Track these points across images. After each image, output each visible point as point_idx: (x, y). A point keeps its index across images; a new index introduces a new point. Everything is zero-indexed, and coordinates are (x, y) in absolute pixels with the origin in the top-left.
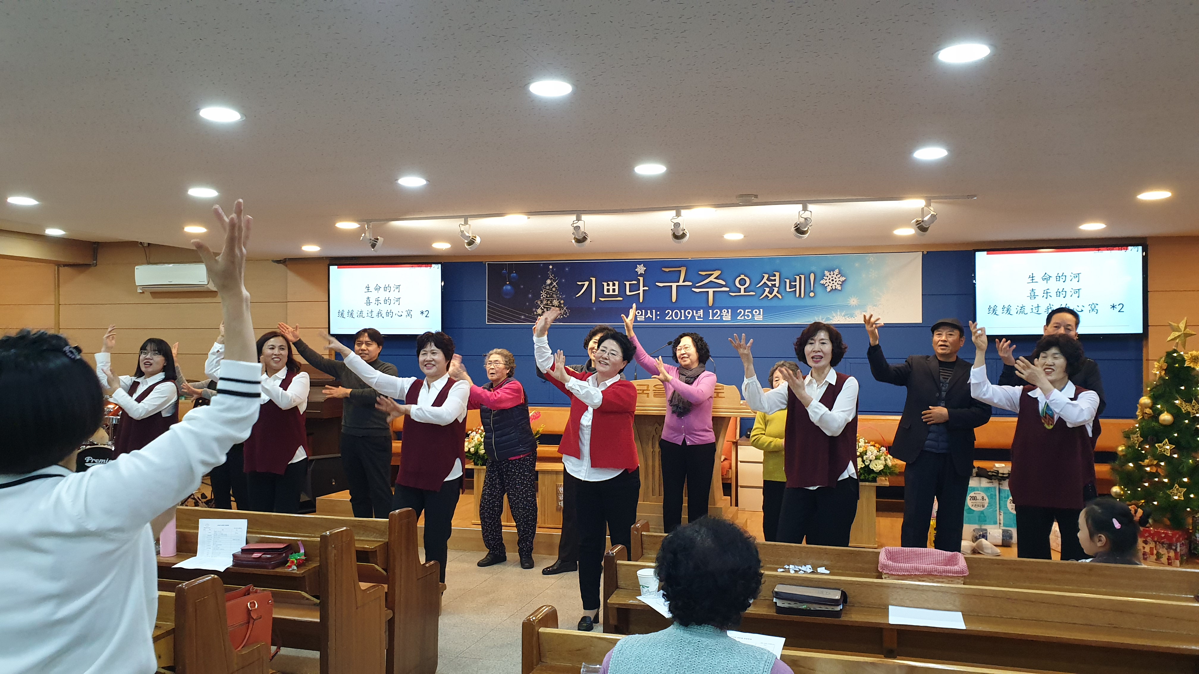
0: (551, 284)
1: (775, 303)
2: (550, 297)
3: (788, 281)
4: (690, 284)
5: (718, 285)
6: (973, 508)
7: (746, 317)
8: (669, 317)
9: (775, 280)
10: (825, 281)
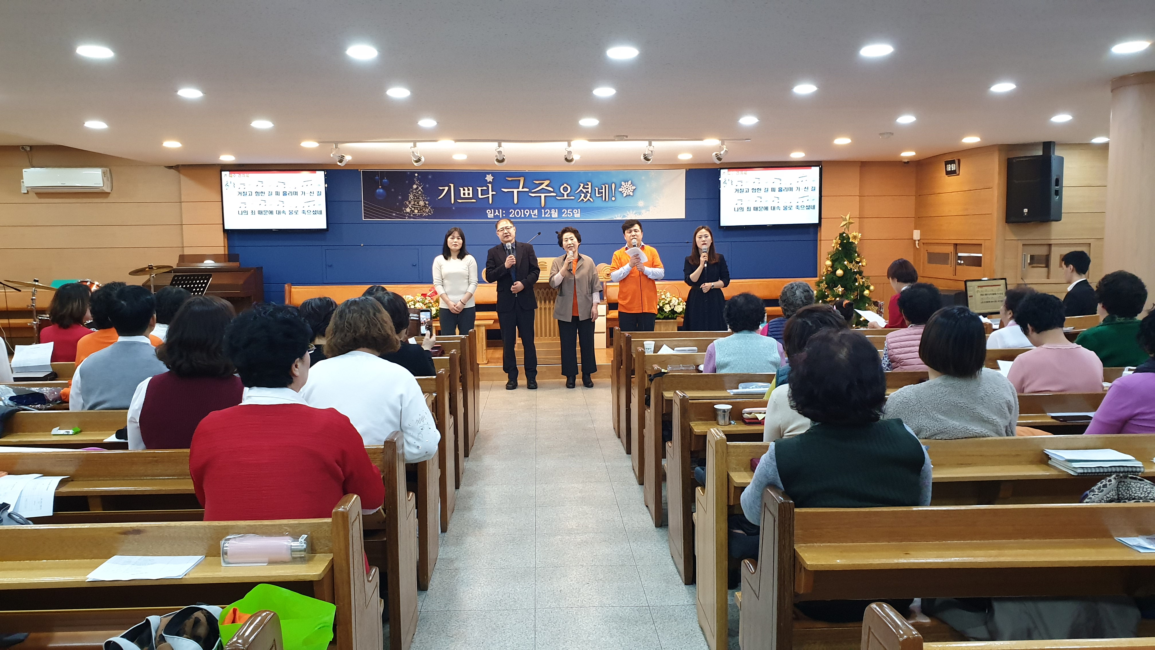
0: (417, 188)
1: (589, 205)
2: (417, 199)
3: (597, 189)
4: (527, 190)
5: (548, 191)
9: (588, 188)
10: (622, 189)
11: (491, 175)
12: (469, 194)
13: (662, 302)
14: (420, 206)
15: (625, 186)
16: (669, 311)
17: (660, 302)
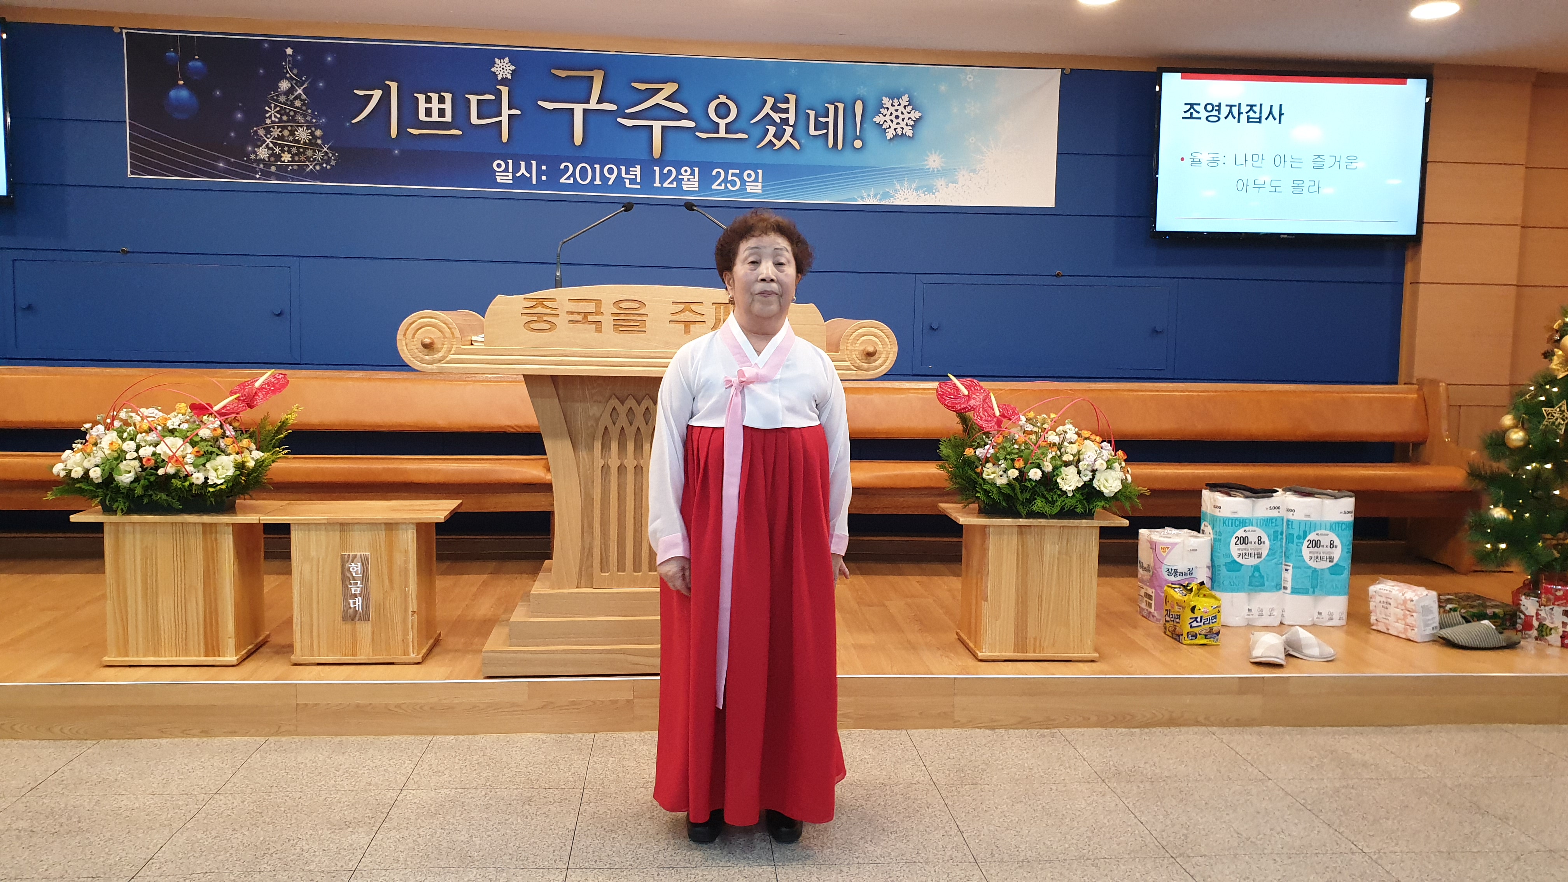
0: (291, 90)
1: (787, 158)
2: (288, 121)
3: (812, 114)
4: (614, 107)
5: (672, 115)
6: (1239, 560)
7: (729, 185)
8: (568, 178)
9: (786, 111)
10: (883, 119)
11: (507, 60)
12: (442, 113)
13: (1050, 456)
14: (298, 142)
15: (892, 109)
16: (1078, 489)
17: (1045, 454)
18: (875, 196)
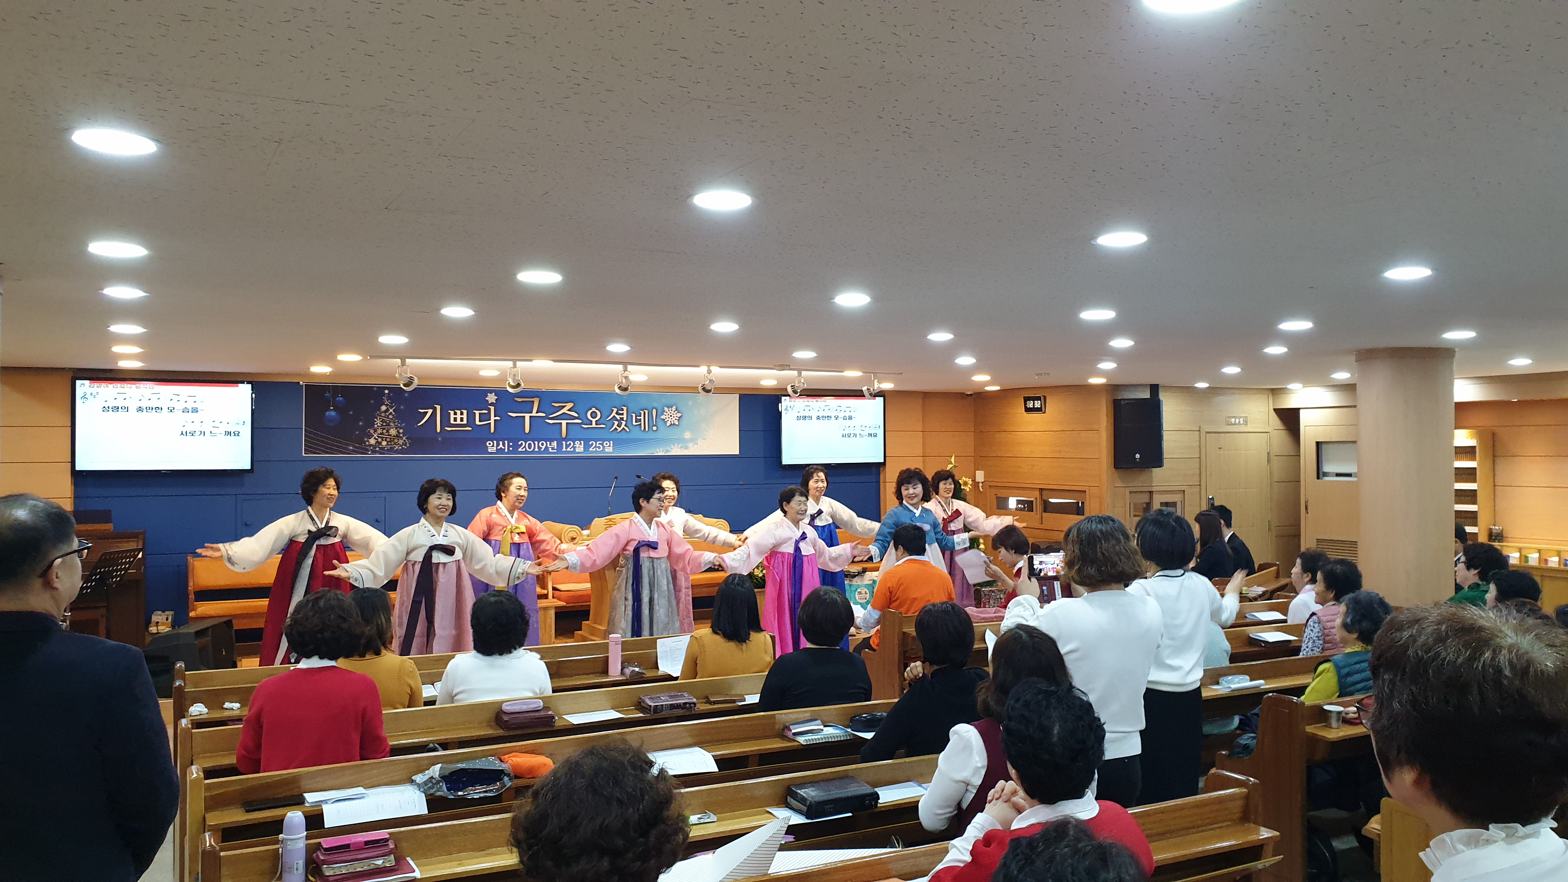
0: (387, 410)
1: (623, 436)
2: (386, 425)
4: (544, 415)
5: (572, 417)
8: (522, 449)
9: (622, 414)
10: (665, 417)
11: (493, 394)
12: (462, 420)
14: (390, 435)
15: (669, 412)
18: (663, 451)
